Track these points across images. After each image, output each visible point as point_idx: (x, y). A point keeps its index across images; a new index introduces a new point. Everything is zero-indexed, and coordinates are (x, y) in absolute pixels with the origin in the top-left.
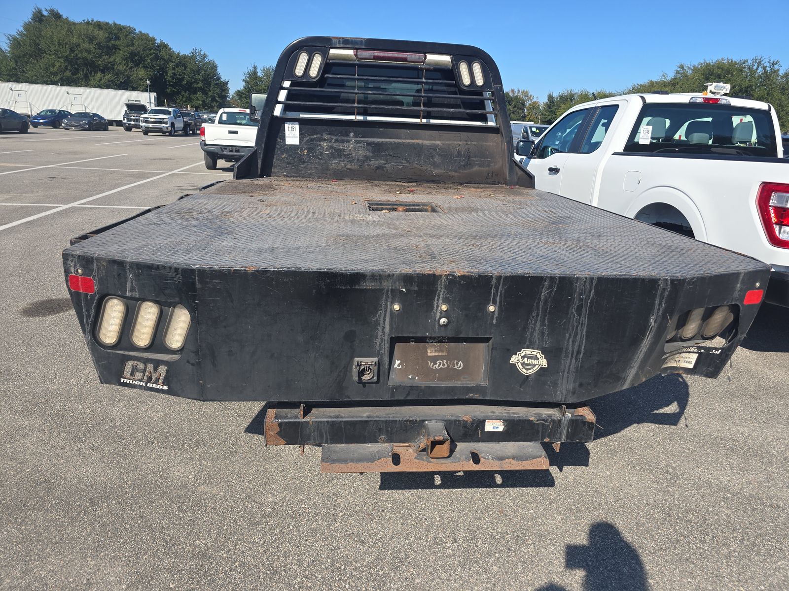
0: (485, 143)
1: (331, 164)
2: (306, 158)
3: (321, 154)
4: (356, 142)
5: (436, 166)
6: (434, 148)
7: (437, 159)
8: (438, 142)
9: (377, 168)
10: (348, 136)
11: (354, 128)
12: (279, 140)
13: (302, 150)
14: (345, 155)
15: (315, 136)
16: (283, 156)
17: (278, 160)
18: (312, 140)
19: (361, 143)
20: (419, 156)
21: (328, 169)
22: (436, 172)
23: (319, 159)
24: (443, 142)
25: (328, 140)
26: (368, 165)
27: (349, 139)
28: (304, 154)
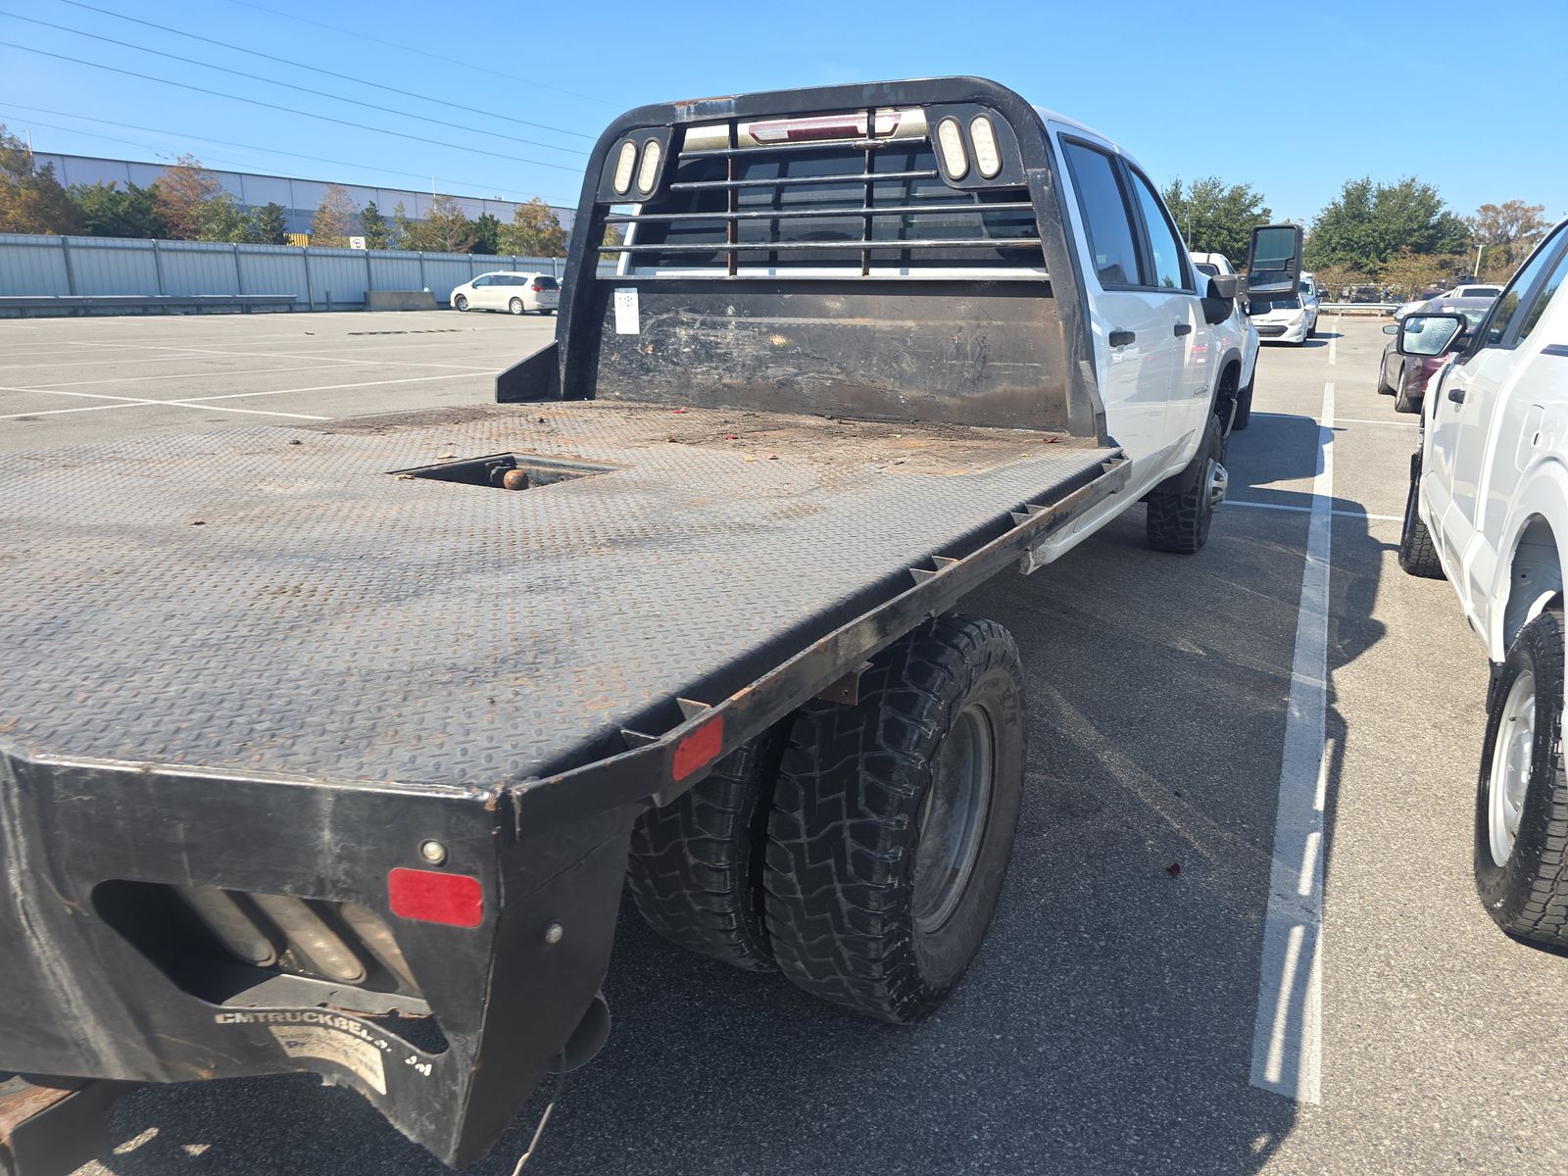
0: (1022, 323)
1: (696, 374)
2: (650, 362)
3: (677, 353)
4: (740, 326)
5: (904, 379)
6: (902, 335)
7: (908, 365)
8: (910, 324)
9: (782, 384)
10: (724, 313)
11: (735, 296)
12: (606, 326)
13: (644, 346)
14: (720, 355)
15: (665, 316)
16: (613, 358)
17: (605, 365)
18: (660, 323)
19: (747, 329)
20: (868, 357)
21: (688, 385)
22: (906, 394)
23: (674, 363)
24: (922, 323)
25: (687, 324)
26: (762, 377)
27: (725, 319)
28: (647, 354)
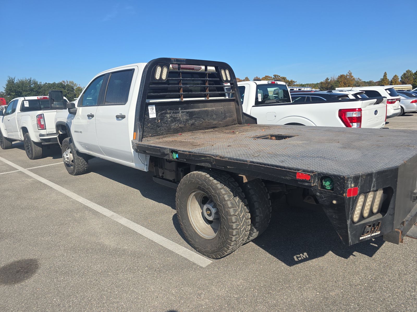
1: (172, 125)
2: (160, 124)
3: (167, 121)
4: (182, 112)
5: (214, 119)
6: (212, 111)
7: (214, 117)
8: (214, 108)
9: (192, 125)
10: (178, 110)
11: (181, 105)
12: (146, 116)
13: (158, 120)
14: (178, 120)
15: (163, 112)
16: (149, 125)
17: (146, 128)
18: (162, 114)
19: (184, 113)
20: (208, 116)
21: (170, 129)
22: (215, 122)
23: (166, 124)
24: (216, 108)
25: (169, 113)
26: (188, 124)
27: (179, 111)
28: (159, 122)
